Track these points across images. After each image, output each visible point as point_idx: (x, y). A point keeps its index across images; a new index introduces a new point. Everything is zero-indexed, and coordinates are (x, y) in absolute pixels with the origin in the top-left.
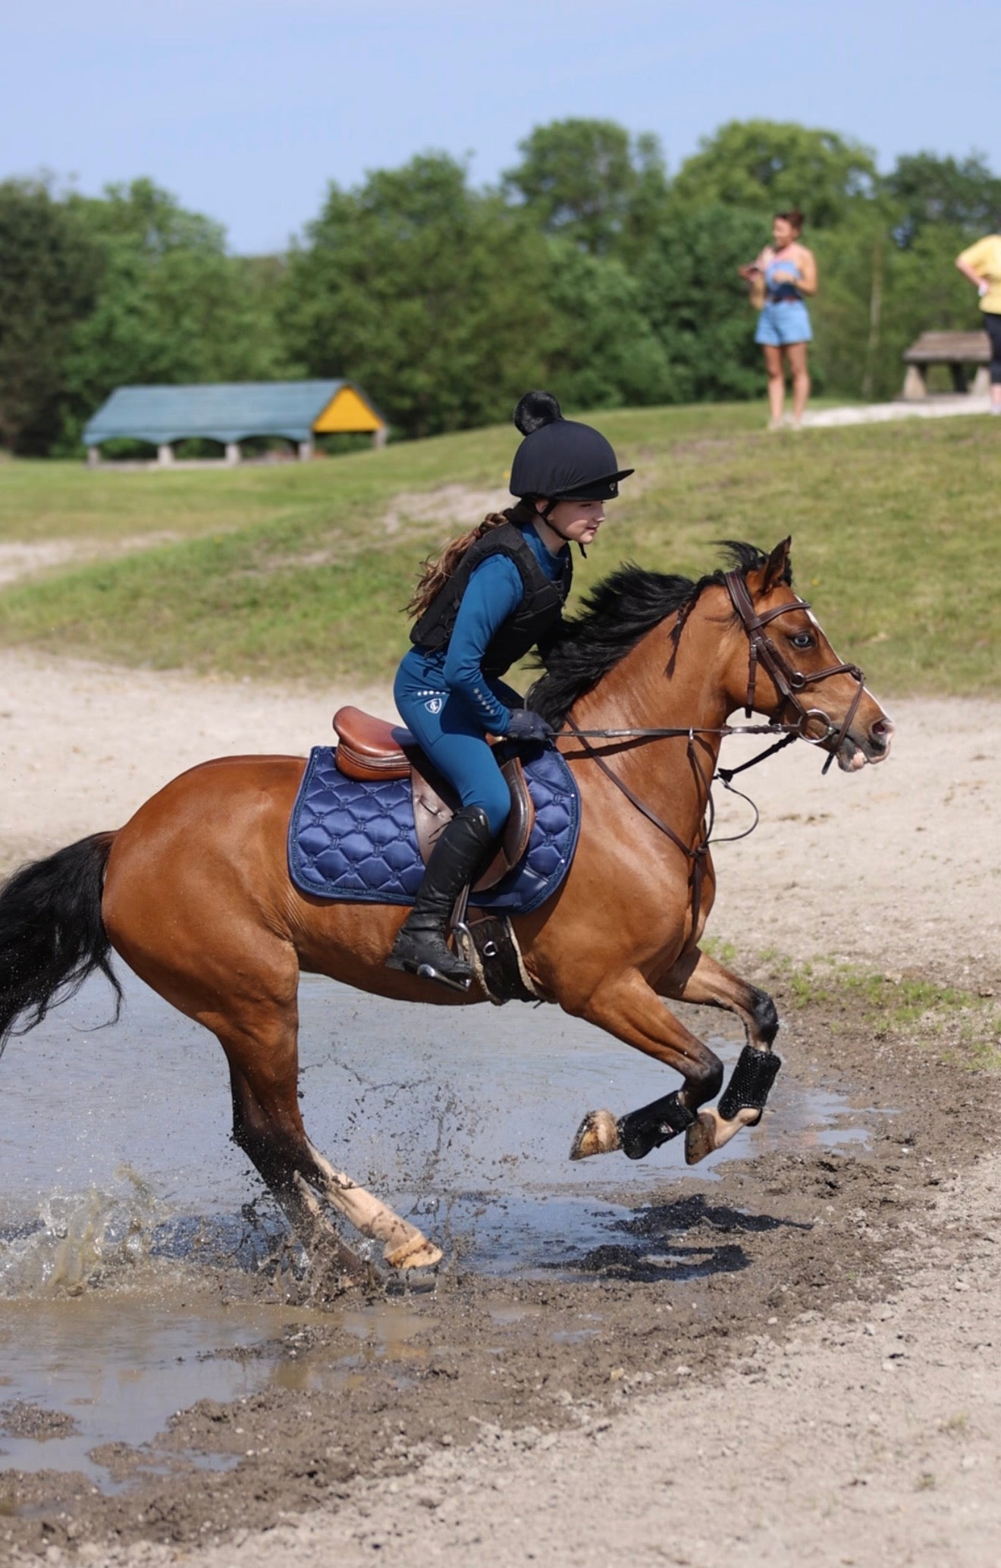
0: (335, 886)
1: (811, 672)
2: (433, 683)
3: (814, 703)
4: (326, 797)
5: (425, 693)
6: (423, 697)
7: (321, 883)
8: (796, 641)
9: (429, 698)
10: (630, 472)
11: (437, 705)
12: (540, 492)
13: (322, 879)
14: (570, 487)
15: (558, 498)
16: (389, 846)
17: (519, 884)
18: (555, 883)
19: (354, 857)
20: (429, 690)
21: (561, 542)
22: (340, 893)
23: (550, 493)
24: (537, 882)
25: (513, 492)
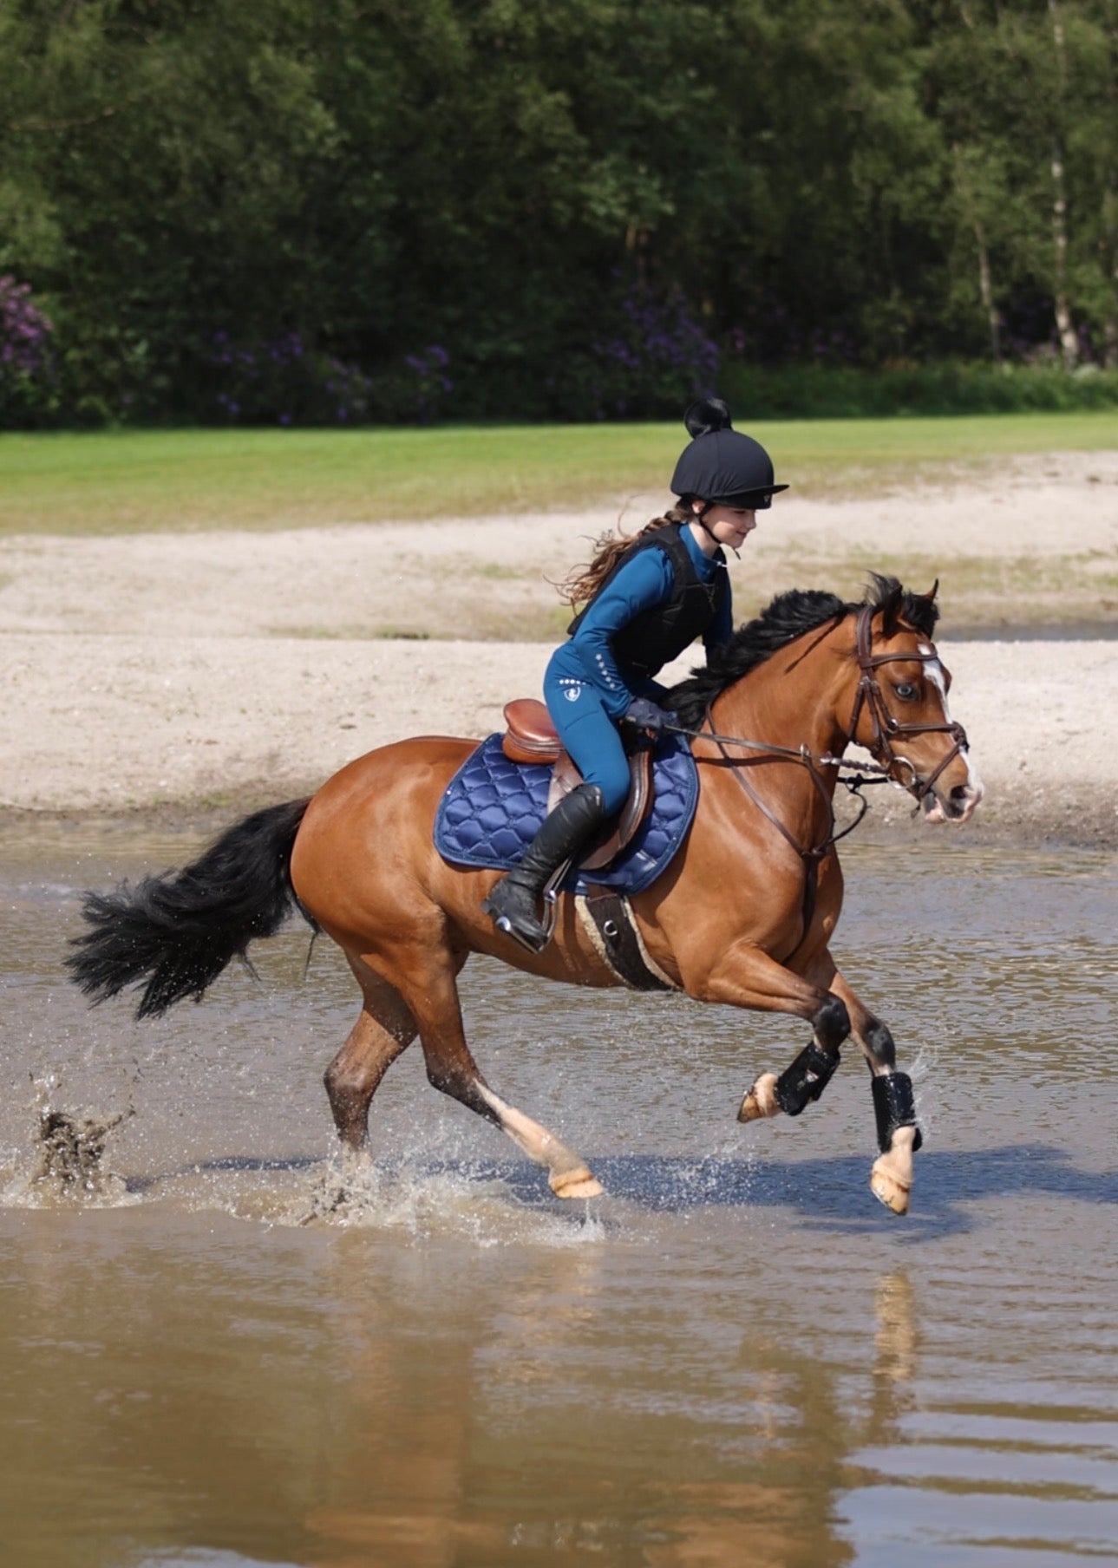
0: (471, 854)
1: (906, 722)
2: (576, 672)
3: (905, 752)
4: (482, 775)
5: (567, 681)
6: (564, 685)
7: (458, 850)
8: (899, 691)
9: (570, 686)
10: (785, 487)
11: (576, 693)
12: (699, 493)
13: (459, 847)
14: (726, 494)
15: (714, 501)
16: (523, 819)
17: (631, 864)
18: (662, 865)
19: (488, 828)
20: (570, 678)
21: (714, 544)
22: (474, 860)
23: (707, 496)
24: (646, 862)
25: (674, 489)
